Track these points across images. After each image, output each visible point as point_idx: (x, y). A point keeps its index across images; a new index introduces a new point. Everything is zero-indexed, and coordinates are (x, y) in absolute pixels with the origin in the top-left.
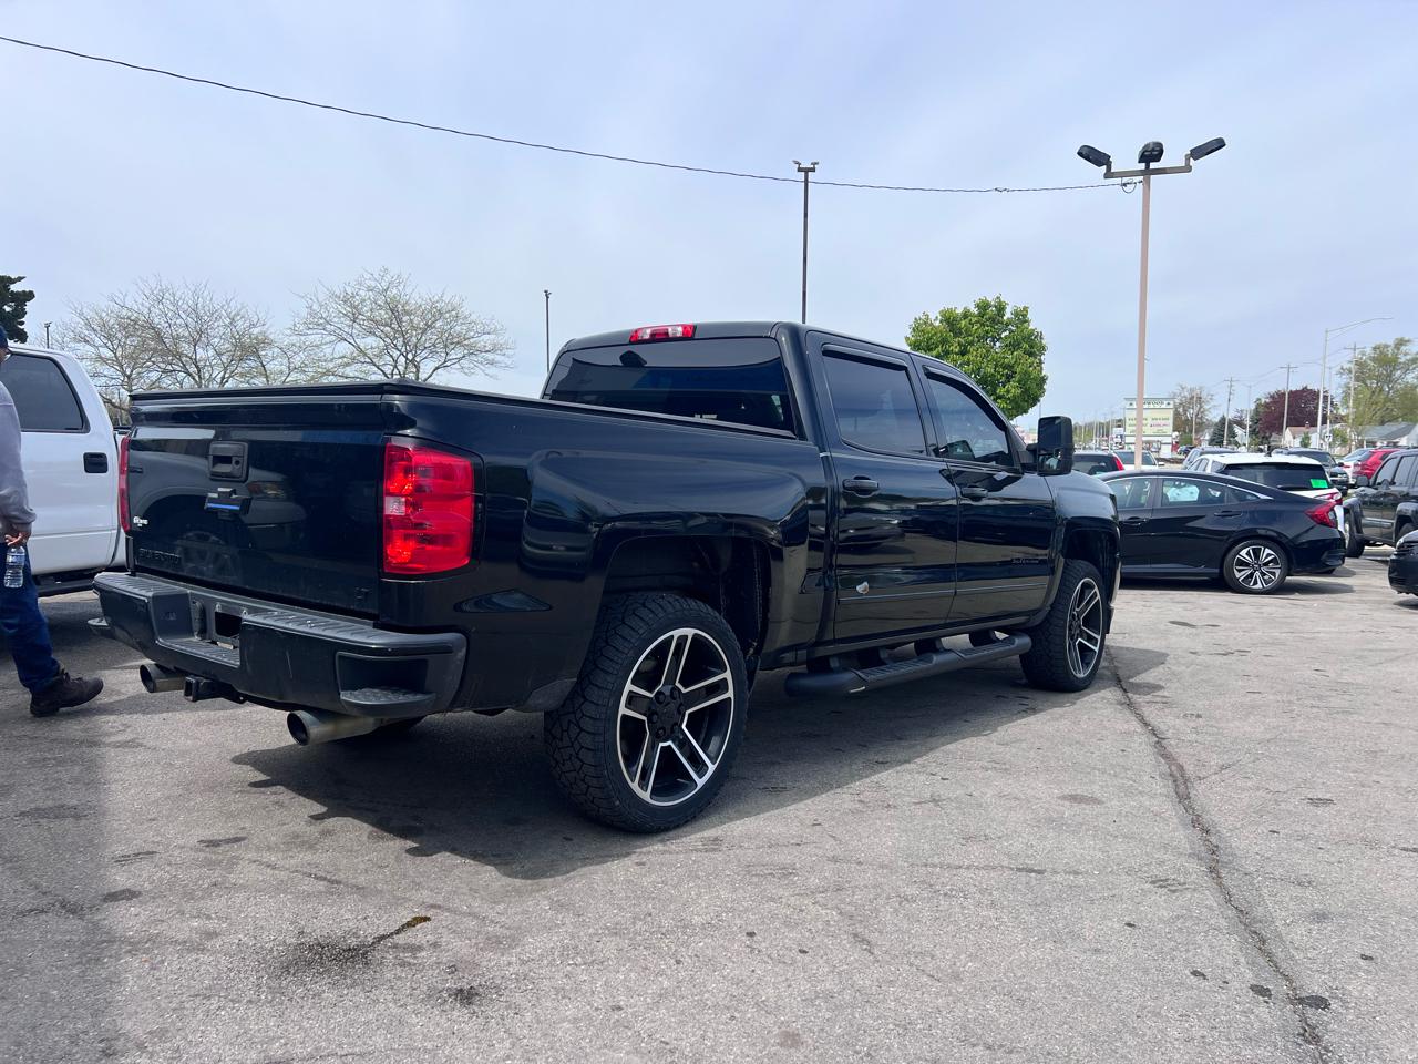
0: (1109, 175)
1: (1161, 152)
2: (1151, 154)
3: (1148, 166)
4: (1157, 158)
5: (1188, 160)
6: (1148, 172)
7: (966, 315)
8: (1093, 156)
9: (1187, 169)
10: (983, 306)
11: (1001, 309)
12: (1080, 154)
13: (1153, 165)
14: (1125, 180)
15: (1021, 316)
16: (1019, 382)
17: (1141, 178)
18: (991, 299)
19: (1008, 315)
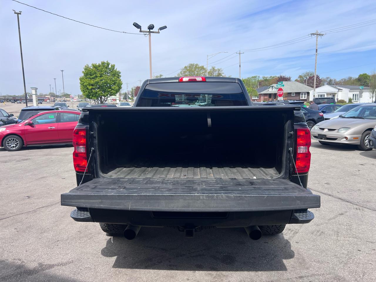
0: (141, 31)
1: (154, 27)
2: (151, 27)
3: (150, 30)
4: (152, 29)
5: (159, 30)
6: (150, 32)
7: (99, 66)
8: (137, 26)
9: (159, 33)
10: (103, 63)
11: (108, 64)
12: (134, 25)
13: (151, 30)
14: (145, 33)
15: (113, 66)
16: (117, 85)
17: (148, 33)
18: (105, 62)
19: (110, 66)
